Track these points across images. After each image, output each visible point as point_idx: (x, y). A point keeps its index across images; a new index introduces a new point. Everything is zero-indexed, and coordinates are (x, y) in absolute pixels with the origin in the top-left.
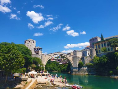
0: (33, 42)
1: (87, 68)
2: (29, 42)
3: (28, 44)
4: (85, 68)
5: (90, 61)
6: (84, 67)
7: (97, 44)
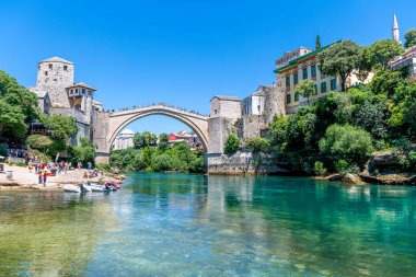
0: (65, 67)
1: (250, 155)
2: (51, 66)
3: (46, 73)
4: (243, 155)
5: (262, 130)
6: (241, 150)
7: (291, 71)
